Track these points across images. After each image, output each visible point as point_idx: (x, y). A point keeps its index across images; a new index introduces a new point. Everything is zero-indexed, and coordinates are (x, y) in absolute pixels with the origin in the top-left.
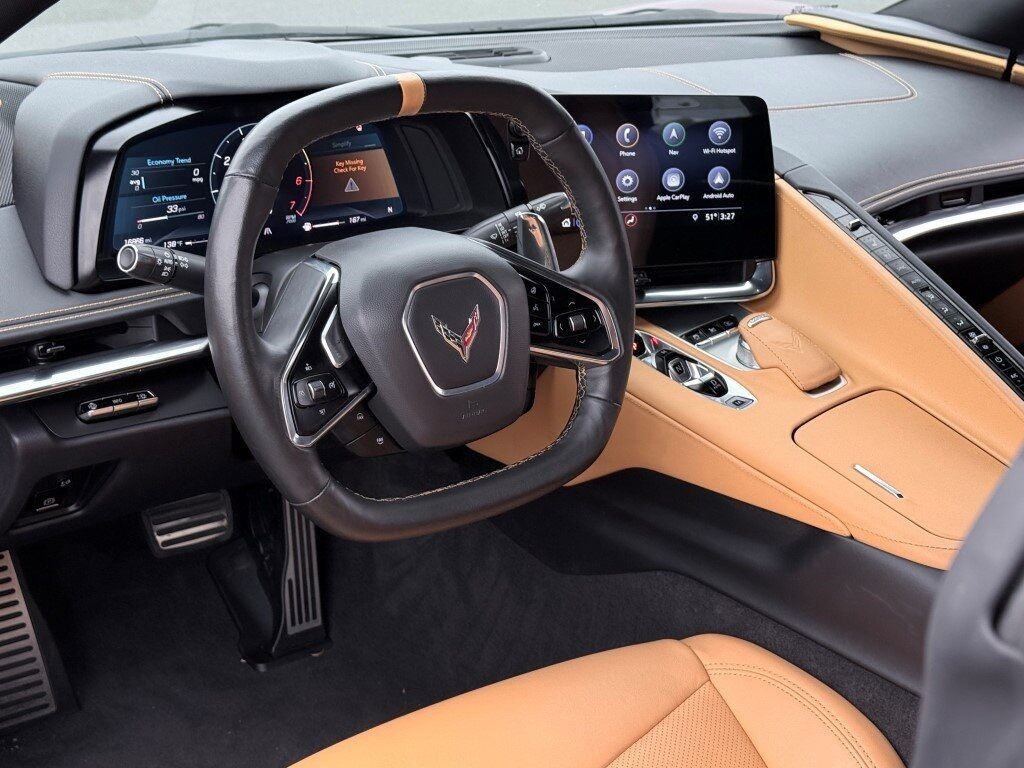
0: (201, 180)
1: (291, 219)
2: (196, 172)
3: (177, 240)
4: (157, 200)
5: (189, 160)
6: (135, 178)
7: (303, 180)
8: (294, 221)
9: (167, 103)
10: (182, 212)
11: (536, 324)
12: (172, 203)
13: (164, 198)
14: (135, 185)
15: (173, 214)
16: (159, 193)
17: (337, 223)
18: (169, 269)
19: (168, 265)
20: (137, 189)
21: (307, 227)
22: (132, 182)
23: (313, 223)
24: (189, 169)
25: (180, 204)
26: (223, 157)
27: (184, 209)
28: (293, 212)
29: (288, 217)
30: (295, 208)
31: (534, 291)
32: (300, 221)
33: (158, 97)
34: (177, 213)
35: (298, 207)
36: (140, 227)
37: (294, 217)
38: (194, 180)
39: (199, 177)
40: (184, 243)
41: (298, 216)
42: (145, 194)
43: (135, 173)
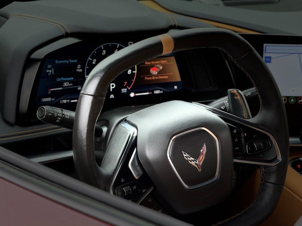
0: (81, 70)
1: (124, 90)
2: (79, 66)
3: (67, 99)
4: (59, 80)
5: (76, 61)
6: (49, 69)
7: (132, 72)
8: (126, 92)
9: (67, 35)
10: (70, 86)
11: (237, 148)
12: (66, 81)
13: (62, 79)
14: (49, 72)
15: (66, 87)
16: (60, 77)
17: (147, 93)
18: (60, 119)
19: (60, 117)
20: (49, 74)
21: (132, 95)
22: (47, 71)
23: (135, 93)
24: (75, 65)
25: (70, 82)
26: (93, 60)
27: (71, 84)
28: (125, 87)
29: (123, 90)
30: (127, 85)
31: (235, 131)
32: (129, 92)
33: (63, 32)
34: (68, 86)
35: (128, 85)
36: (49, 93)
37: (126, 90)
38: (77, 70)
39: (80, 69)
40: (70, 101)
41: (128, 89)
42: (53, 77)
43: (49, 66)
